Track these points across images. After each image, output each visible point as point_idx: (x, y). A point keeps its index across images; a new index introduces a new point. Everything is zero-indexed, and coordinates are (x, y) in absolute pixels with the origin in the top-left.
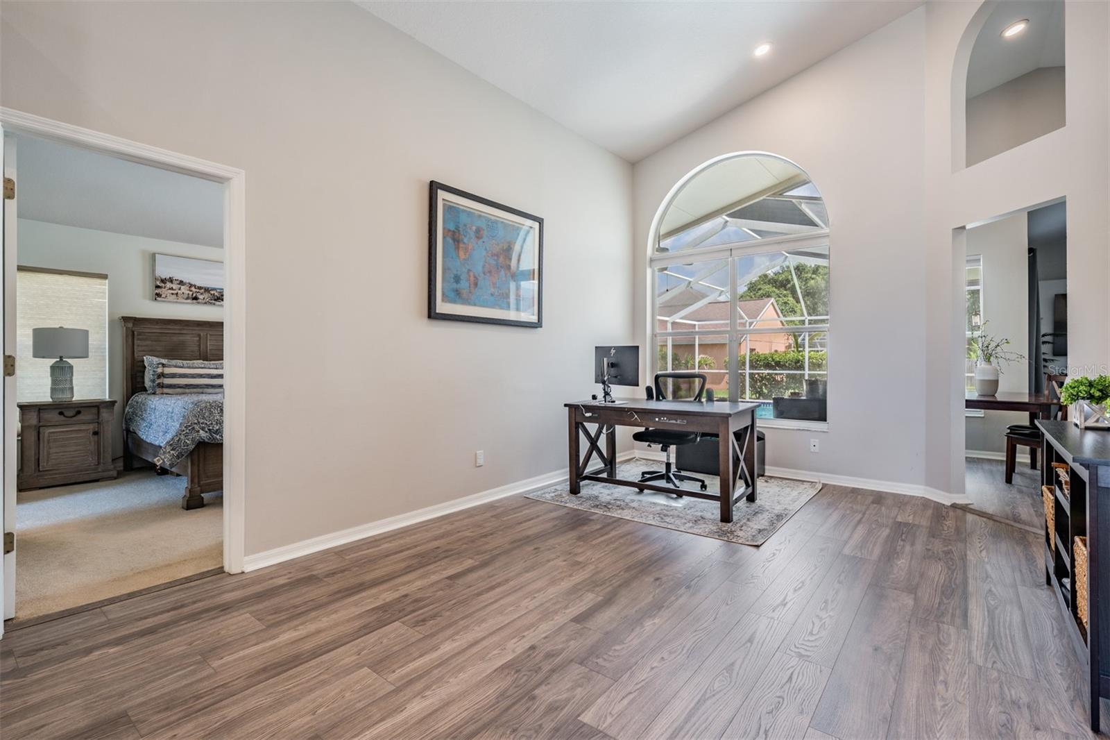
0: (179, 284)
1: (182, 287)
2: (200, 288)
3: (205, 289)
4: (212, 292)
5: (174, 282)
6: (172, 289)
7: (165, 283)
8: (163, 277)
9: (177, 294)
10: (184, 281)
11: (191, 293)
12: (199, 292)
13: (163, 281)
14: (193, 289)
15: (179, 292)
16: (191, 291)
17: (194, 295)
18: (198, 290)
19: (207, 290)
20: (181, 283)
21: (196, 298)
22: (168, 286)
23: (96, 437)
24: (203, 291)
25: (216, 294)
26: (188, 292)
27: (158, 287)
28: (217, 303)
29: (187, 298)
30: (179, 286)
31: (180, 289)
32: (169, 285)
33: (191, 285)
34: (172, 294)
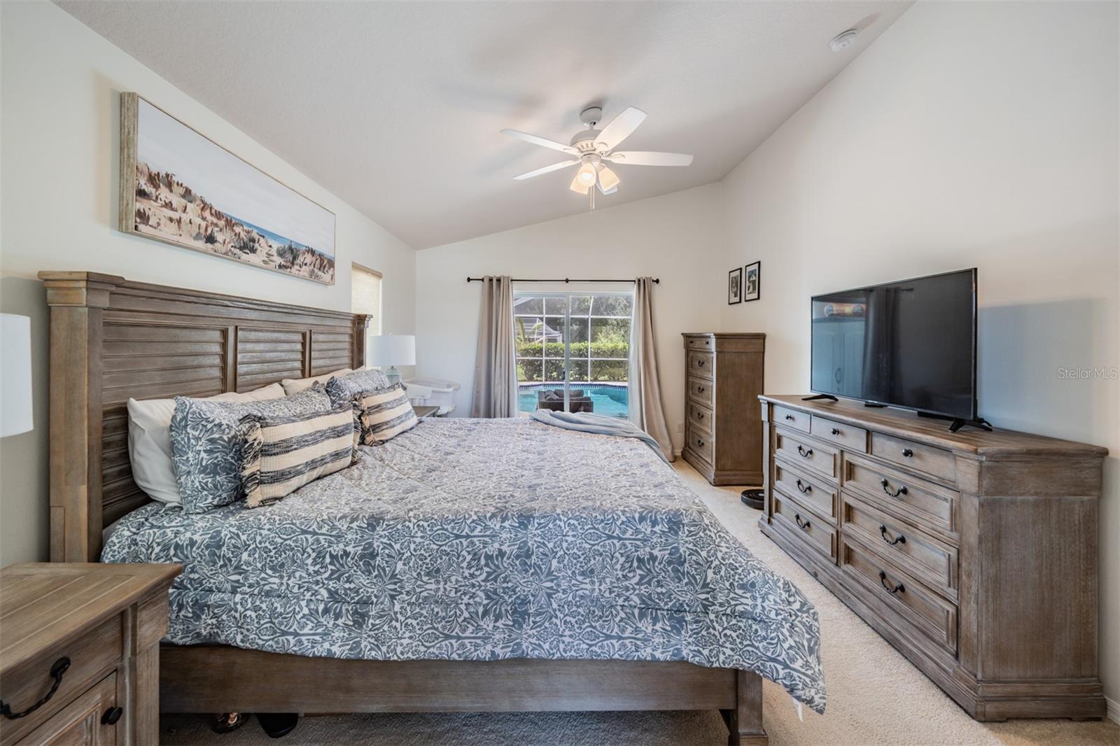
0: (183, 197)
1: (190, 206)
2: (219, 215)
3: (227, 220)
4: (237, 229)
5: (175, 187)
6: (168, 205)
7: (157, 187)
8: (154, 170)
9: (179, 221)
10: (193, 192)
11: (204, 224)
12: (216, 225)
13: (153, 179)
14: (207, 214)
15: (184, 216)
16: (204, 219)
17: (209, 232)
18: (215, 220)
19: (230, 223)
20: (187, 194)
21: (211, 239)
22: (162, 196)
23: (110, 729)
24: (222, 223)
25: (243, 235)
26: (199, 221)
27: (141, 193)
28: (244, 256)
29: (197, 237)
30: (184, 201)
31: (185, 210)
32: (164, 193)
33: (205, 206)
34: (171, 220)
